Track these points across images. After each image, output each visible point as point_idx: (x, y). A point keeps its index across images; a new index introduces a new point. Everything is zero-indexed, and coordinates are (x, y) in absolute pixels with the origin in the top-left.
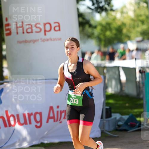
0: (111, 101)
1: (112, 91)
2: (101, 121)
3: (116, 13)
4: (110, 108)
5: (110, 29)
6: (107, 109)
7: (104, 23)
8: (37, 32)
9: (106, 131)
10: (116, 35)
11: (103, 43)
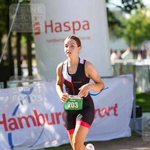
0: (141, 100)
1: (142, 89)
2: (131, 120)
3: (146, 11)
4: (140, 108)
5: (140, 28)
6: (137, 108)
7: (134, 21)
8: (66, 31)
9: (137, 130)
10: (145, 33)
11: (133, 42)
